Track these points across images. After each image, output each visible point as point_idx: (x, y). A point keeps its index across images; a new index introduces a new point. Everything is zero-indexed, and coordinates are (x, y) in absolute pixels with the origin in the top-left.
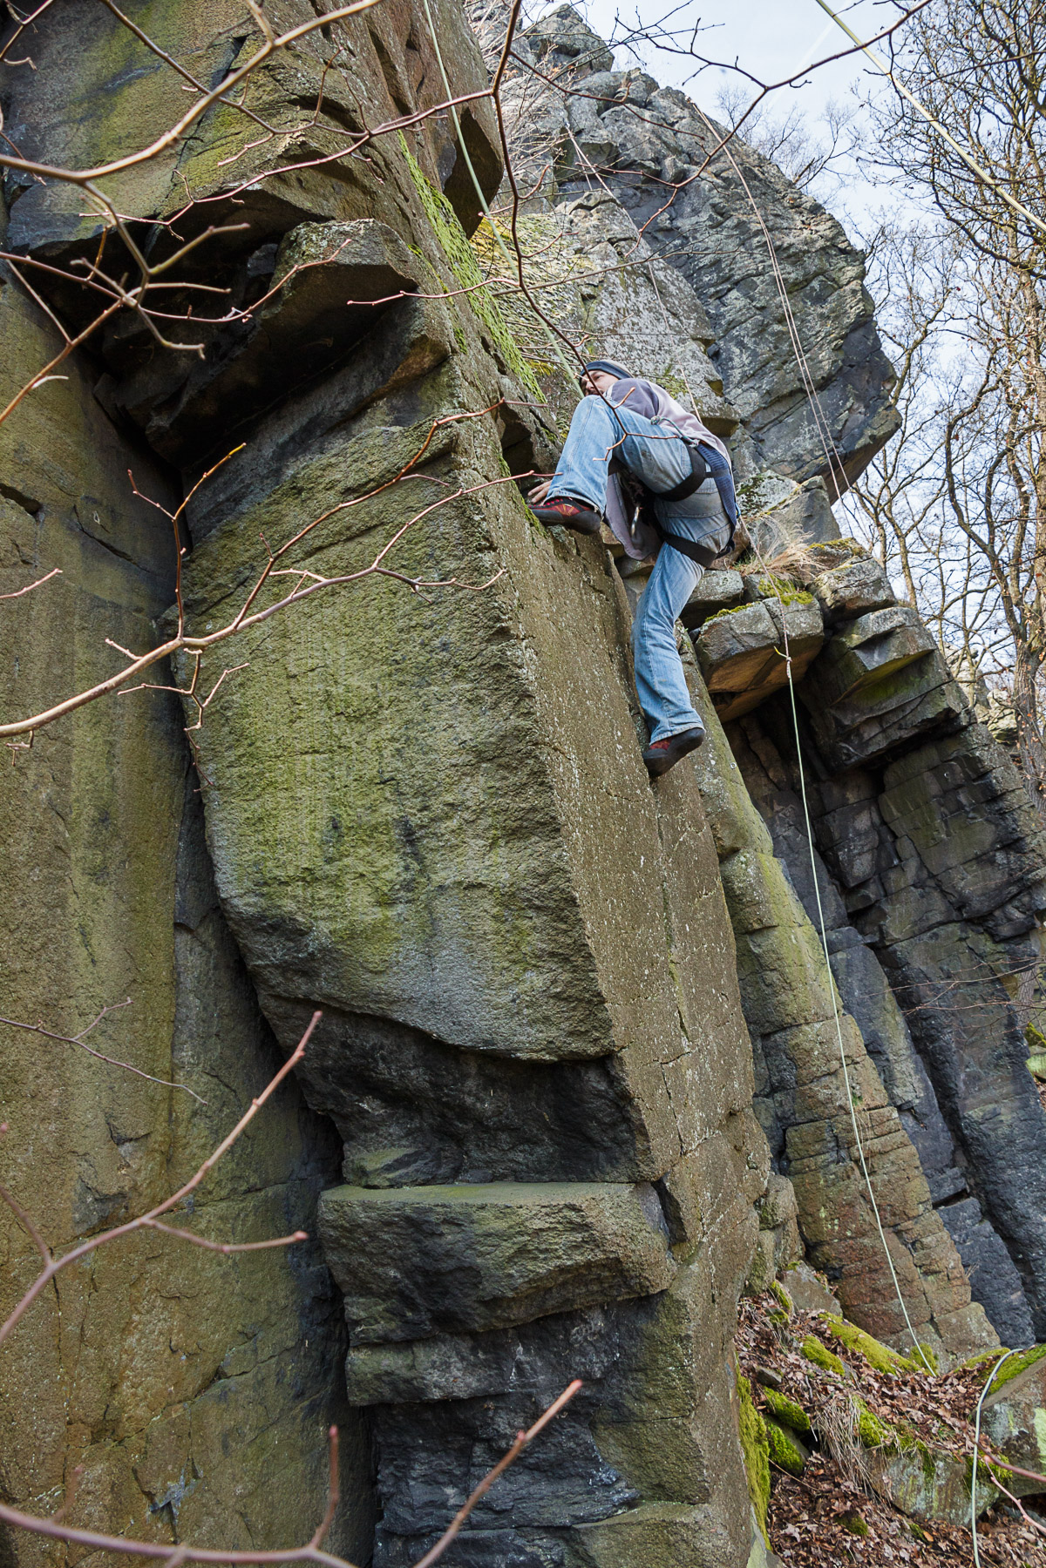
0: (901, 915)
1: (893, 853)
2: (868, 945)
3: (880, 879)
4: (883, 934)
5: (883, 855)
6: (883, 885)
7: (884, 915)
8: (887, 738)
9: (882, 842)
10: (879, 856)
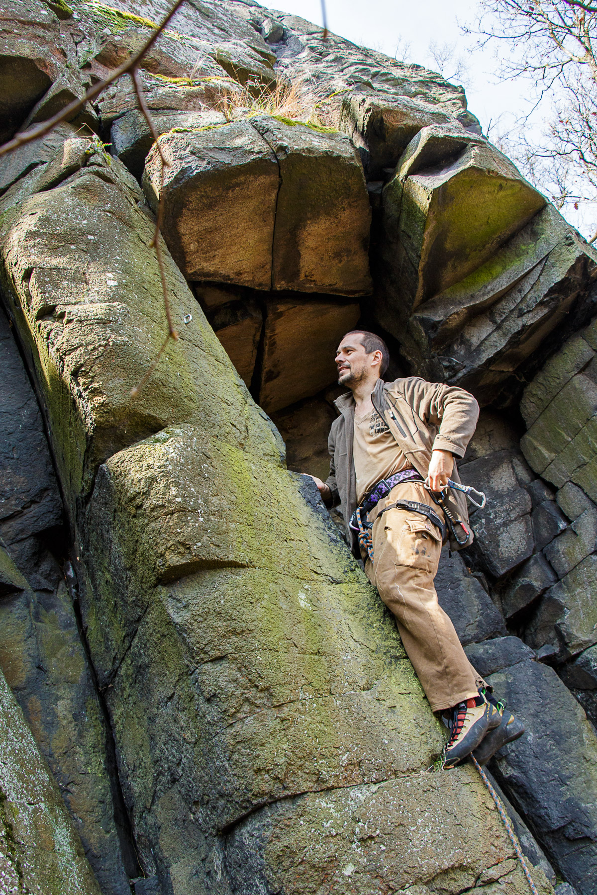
0: (585, 604)
1: (555, 513)
2: (543, 660)
3: (545, 556)
4: (563, 639)
5: (542, 520)
6: (549, 564)
7: (559, 609)
8: (505, 334)
9: (536, 502)
10: (537, 524)
